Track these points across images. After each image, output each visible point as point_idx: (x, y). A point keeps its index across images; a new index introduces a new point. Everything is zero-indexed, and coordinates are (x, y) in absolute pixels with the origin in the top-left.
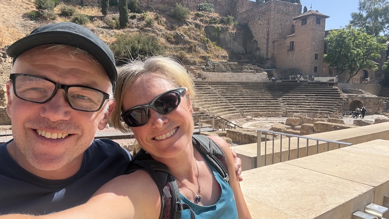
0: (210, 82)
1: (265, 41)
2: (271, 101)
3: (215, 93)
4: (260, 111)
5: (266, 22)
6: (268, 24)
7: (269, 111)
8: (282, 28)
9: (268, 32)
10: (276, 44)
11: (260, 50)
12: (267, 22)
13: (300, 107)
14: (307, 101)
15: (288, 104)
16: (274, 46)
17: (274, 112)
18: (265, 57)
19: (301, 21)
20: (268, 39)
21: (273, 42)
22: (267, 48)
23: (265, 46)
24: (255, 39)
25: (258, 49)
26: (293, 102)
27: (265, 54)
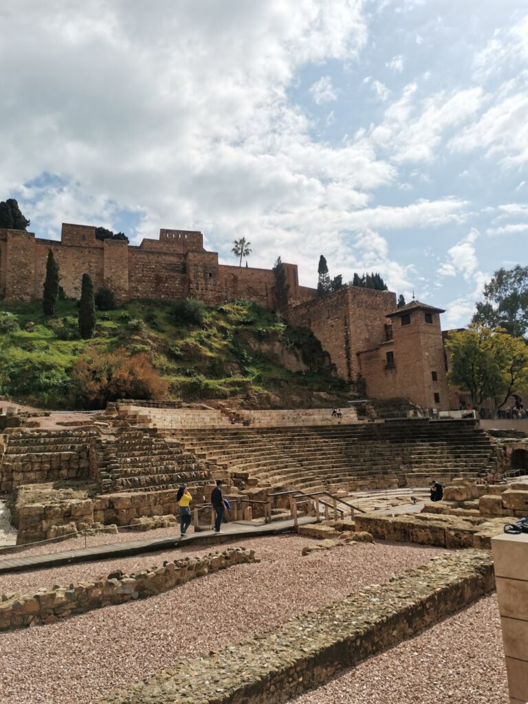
0: (258, 429)
1: (342, 352)
3: (270, 449)
4: (357, 480)
5: (341, 321)
6: (346, 324)
8: (368, 330)
9: (346, 337)
10: (362, 356)
11: (336, 370)
12: (343, 322)
13: (426, 467)
14: (435, 455)
16: (359, 360)
18: (346, 378)
19: (400, 319)
20: (348, 350)
21: (358, 354)
22: (349, 364)
23: (344, 361)
24: (324, 349)
25: (333, 367)
26: (412, 458)
27: (346, 374)
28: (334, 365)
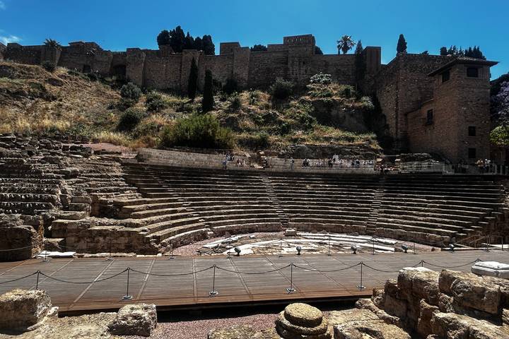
0: (270, 172)
1: (393, 114)
2: (359, 205)
4: (324, 222)
5: (394, 87)
6: (397, 89)
7: (343, 222)
8: (421, 93)
9: (397, 100)
10: (410, 116)
11: (388, 128)
13: (405, 218)
14: (423, 208)
15: (385, 212)
16: (406, 119)
17: (352, 223)
18: (395, 136)
19: (441, 76)
20: (397, 111)
21: (406, 115)
22: (397, 123)
23: (394, 121)
24: (383, 112)
25: (387, 126)
26: (396, 209)
27: (395, 132)
28: (388, 125)
